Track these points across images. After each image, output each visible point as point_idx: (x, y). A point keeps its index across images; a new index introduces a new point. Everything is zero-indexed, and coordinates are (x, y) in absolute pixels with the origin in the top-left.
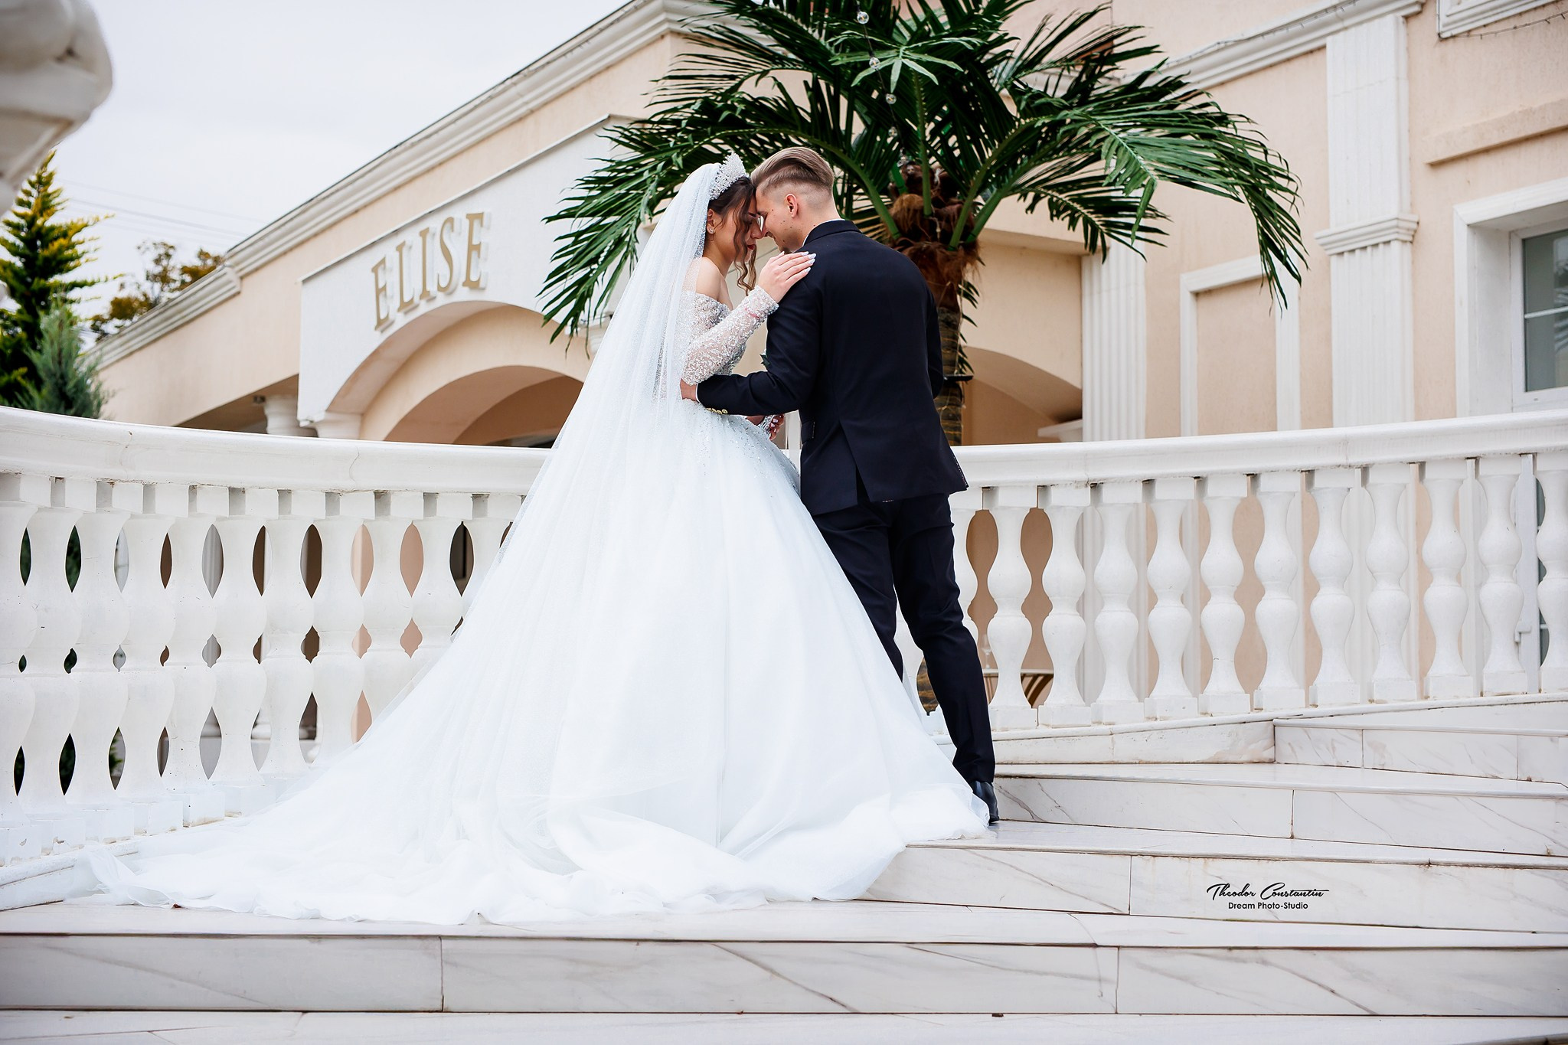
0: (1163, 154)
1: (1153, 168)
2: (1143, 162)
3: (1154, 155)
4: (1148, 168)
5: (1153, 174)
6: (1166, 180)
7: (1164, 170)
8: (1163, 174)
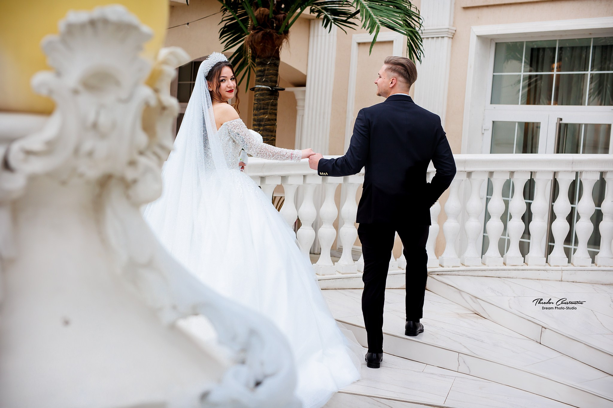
0: (381, 14)
1: (378, 20)
2: (374, 17)
3: (379, 14)
4: (376, 20)
5: (378, 23)
6: (384, 26)
7: (383, 22)
8: (383, 23)
